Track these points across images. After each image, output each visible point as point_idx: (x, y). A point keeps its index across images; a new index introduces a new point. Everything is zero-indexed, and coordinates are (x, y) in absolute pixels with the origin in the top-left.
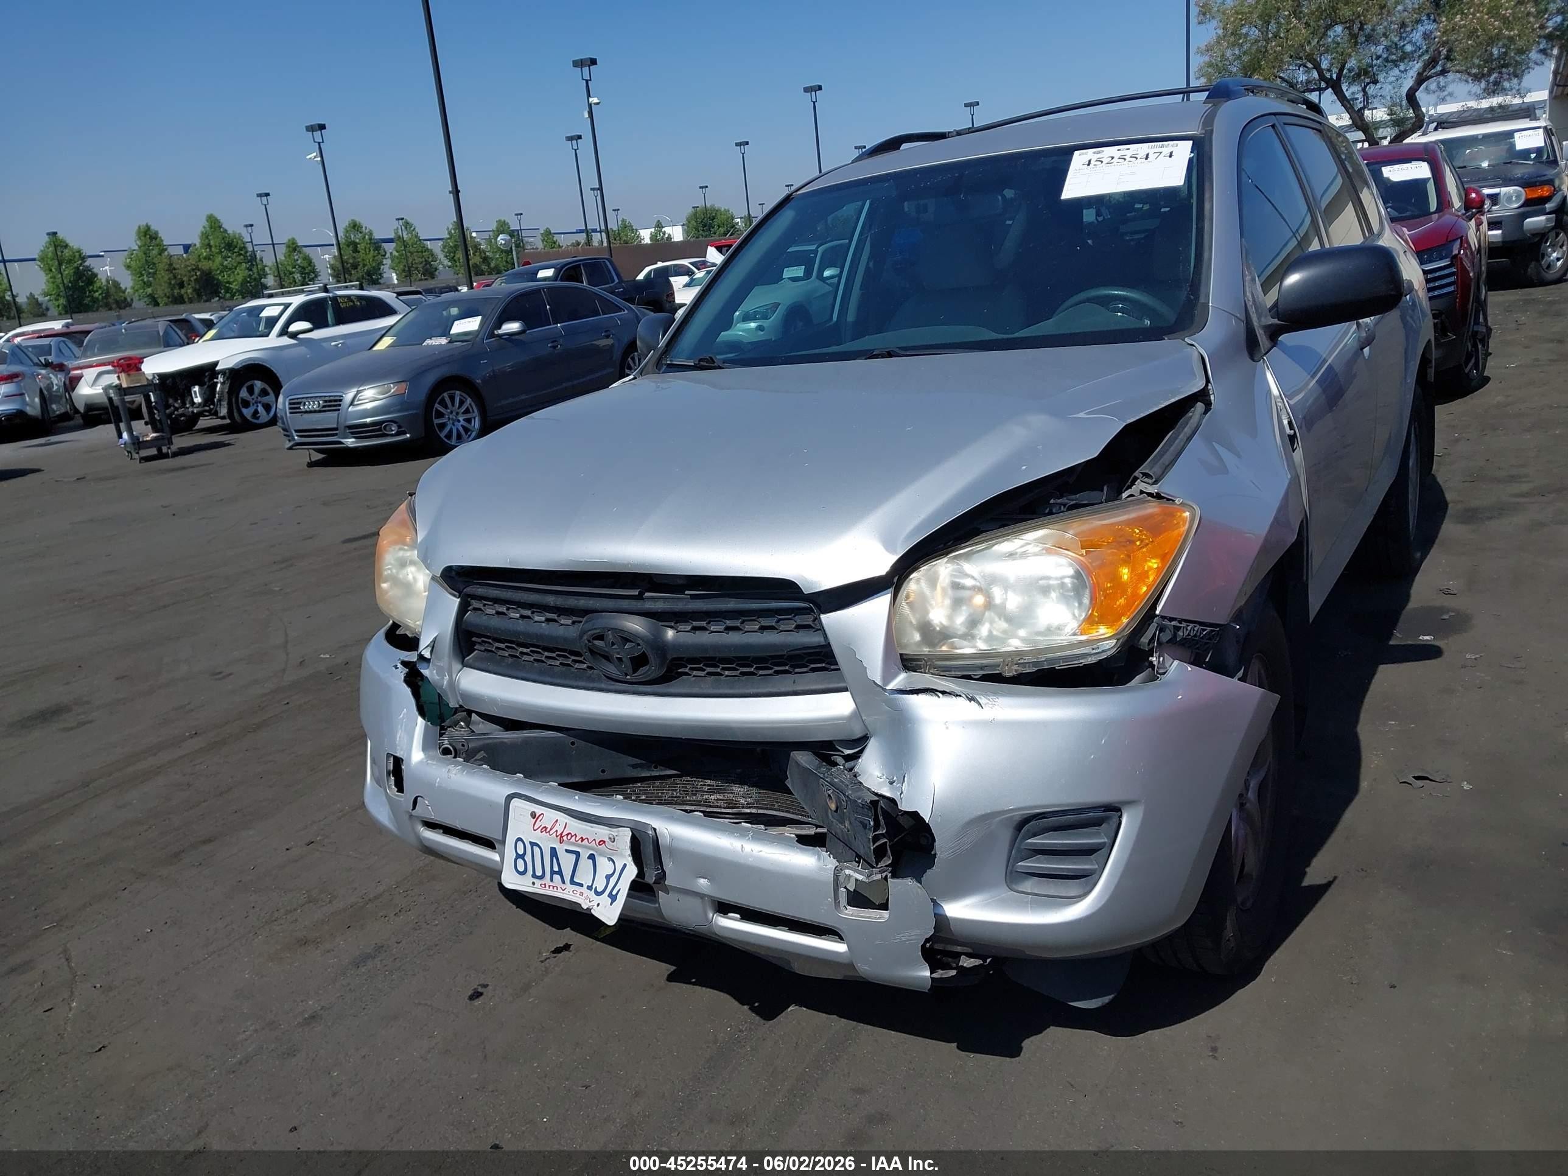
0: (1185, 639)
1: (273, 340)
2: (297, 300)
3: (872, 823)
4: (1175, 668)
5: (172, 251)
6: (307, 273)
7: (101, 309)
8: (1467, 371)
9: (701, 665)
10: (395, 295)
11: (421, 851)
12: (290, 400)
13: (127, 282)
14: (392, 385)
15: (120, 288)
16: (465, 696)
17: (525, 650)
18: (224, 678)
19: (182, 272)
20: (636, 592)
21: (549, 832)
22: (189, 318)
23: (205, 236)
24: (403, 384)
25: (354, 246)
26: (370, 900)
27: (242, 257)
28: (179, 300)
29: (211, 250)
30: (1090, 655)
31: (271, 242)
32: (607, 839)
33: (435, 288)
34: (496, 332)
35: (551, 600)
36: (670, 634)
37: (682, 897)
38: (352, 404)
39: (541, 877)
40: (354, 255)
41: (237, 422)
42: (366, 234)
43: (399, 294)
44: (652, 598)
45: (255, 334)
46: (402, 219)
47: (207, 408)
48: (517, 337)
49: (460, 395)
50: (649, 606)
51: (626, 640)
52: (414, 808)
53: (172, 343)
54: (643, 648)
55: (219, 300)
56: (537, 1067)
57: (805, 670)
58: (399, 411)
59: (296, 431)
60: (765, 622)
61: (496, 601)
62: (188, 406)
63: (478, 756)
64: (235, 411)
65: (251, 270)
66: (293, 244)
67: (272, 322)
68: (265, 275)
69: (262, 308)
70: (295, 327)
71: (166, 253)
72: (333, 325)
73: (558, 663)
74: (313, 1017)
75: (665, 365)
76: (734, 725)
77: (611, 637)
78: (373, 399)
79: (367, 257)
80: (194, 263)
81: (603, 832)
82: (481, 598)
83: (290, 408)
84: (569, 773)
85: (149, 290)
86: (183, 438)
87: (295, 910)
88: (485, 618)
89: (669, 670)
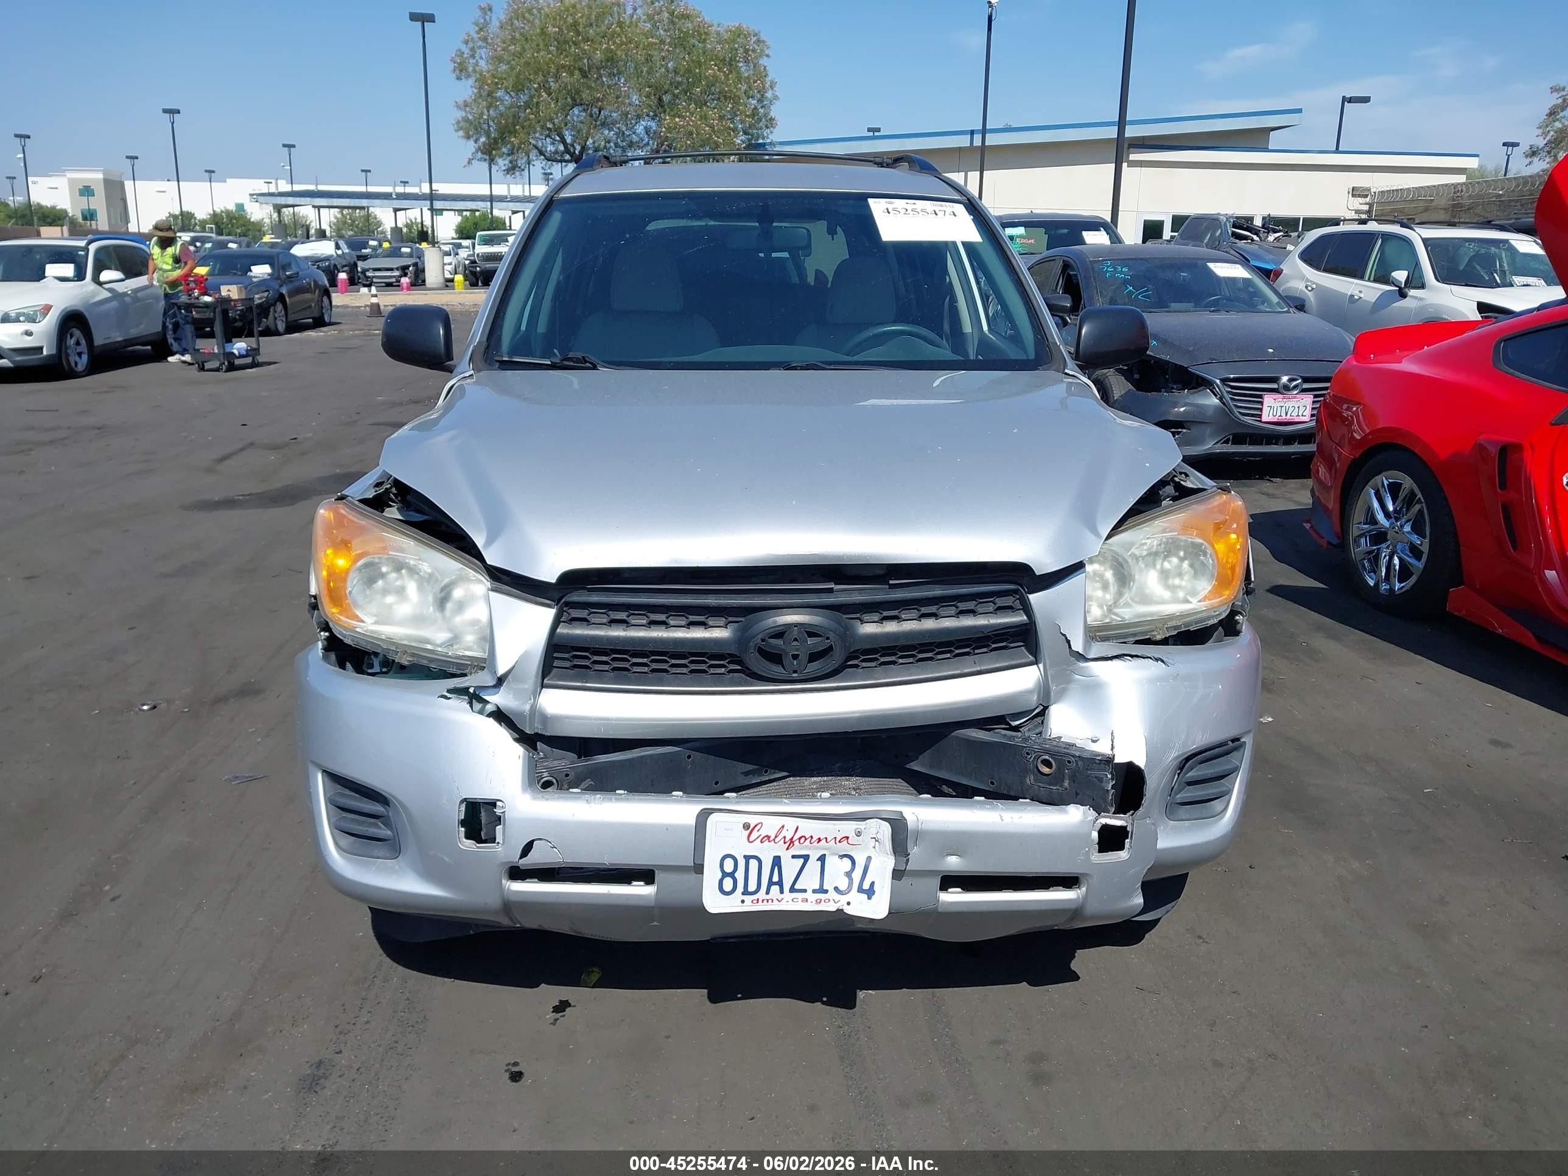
9: (877, 656)
16: (552, 720)
17: (642, 661)
20: (829, 586)
21: (774, 840)
30: (1213, 617)
32: (852, 835)
36: (858, 625)
37: (915, 880)
39: (753, 893)
51: (808, 635)
52: (524, 855)
54: (832, 642)
57: (985, 650)
63: (584, 786)
77: (795, 633)
81: (850, 828)
88: (593, 627)
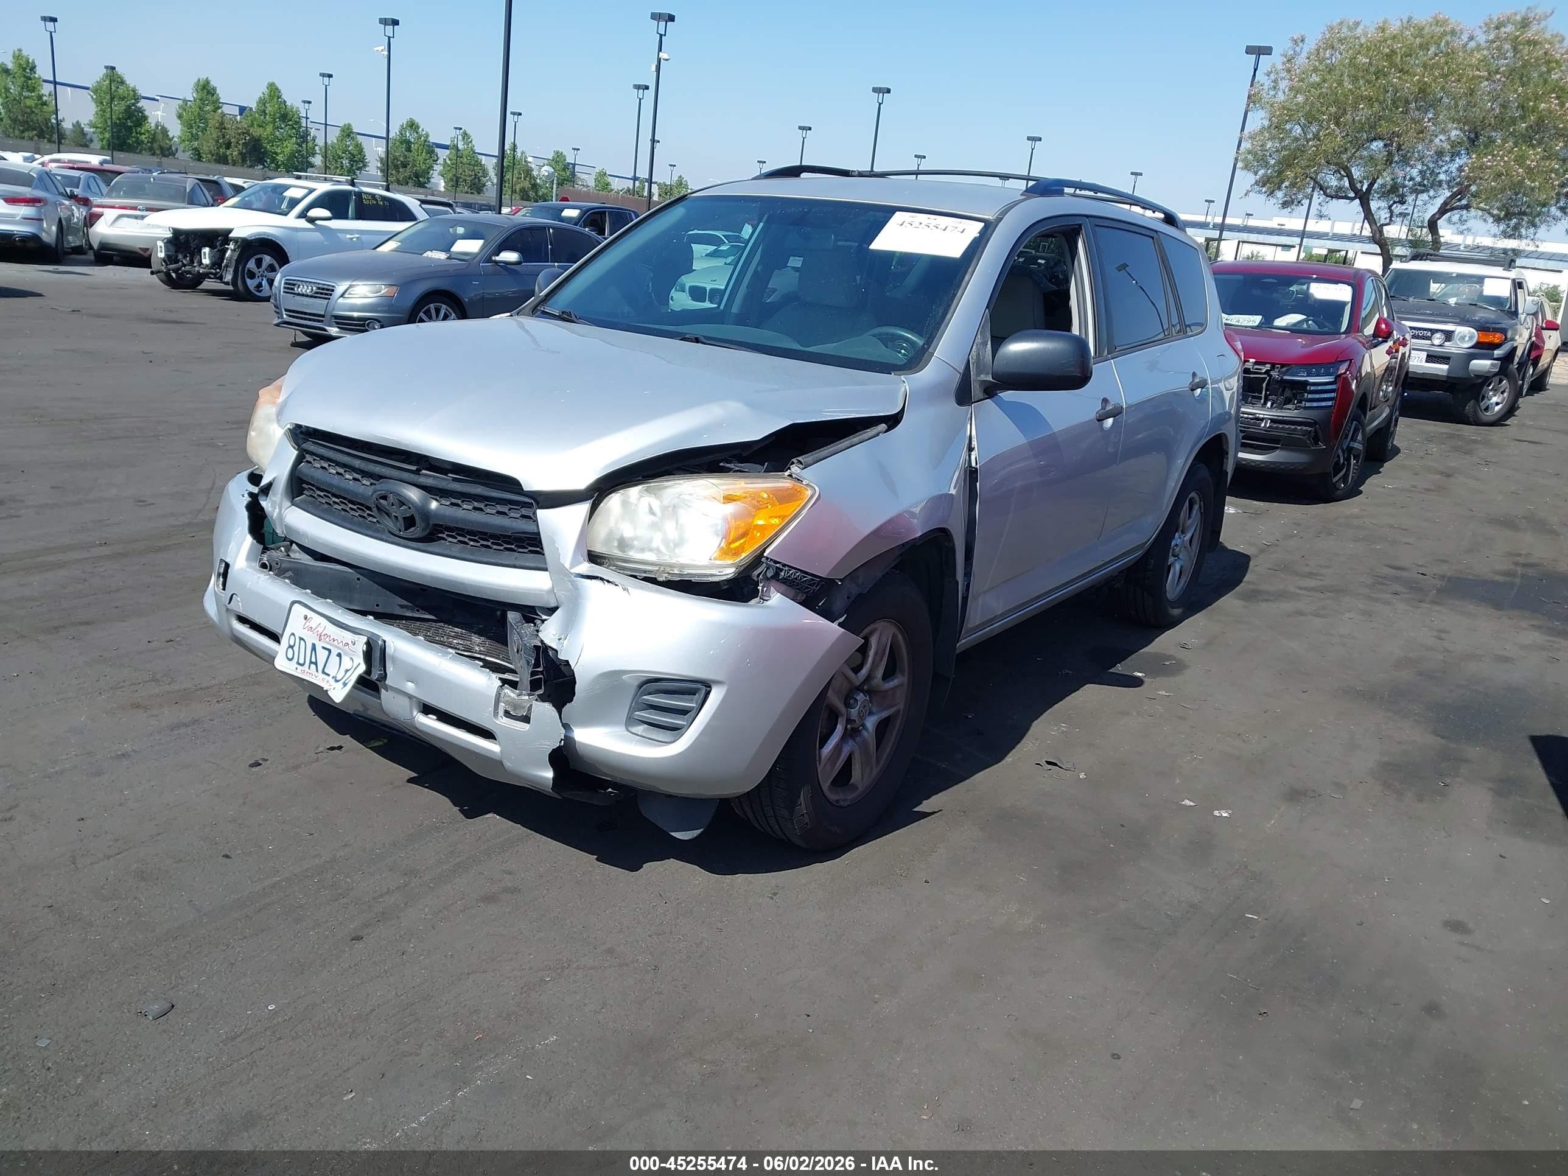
0: (786, 579)
1: (292, 221)
2: (322, 188)
3: (533, 662)
4: (777, 599)
5: (226, 109)
6: (356, 161)
7: (144, 152)
8: (1335, 480)
9: (454, 534)
10: (419, 203)
11: (232, 640)
12: (287, 280)
13: (175, 130)
14: (383, 287)
15: (168, 135)
16: (288, 528)
17: (336, 500)
18: (147, 505)
19: (231, 134)
20: (414, 468)
21: (313, 631)
22: (220, 181)
23: (262, 102)
24: (394, 287)
25: (408, 143)
26: (201, 688)
27: (294, 131)
28: (222, 160)
29: (265, 117)
30: (716, 575)
31: (324, 122)
32: (350, 643)
33: (475, 204)
34: (493, 258)
35: (357, 463)
36: (434, 505)
37: (395, 695)
38: (342, 296)
39: (302, 665)
40: (406, 153)
41: (239, 290)
42: (422, 136)
43: (423, 202)
44: (426, 475)
45: (274, 210)
46: (460, 129)
47: (214, 271)
48: (513, 267)
49: (446, 309)
50: (422, 480)
51: (402, 504)
52: (229, 603)
53: (196, 201)
54: (413, 511)
55: (263, 168)
56: (280, 816)
57: (523, 550)
58: (385, 312)
59: (286, 310)
60: (500, 508)
61: (322, 458)
62: (195, 265)
63: (287, 575)
64: (239, 278)
65: (301, 146)
66: (348, 129)
67: (294, 203)
68: (314, 154)
69: (287, 187)
70: (315, 213)
71: (220, 111)
72: (353, 219)
73: (357, 514)
74: (123, 755)
75: (537, 311)
76: (466, 582)
77: (391, 498)
78: (363, 296)
79: (419, 159)
80: (246, 126)
81: (348, 636)
82: (312, 454)
83: (285, 288)
84: (351, 602)
85: (196, 144)
86: (186, 294)
87: (139, 684)
88: (313, 469)
89: (431, 533)
